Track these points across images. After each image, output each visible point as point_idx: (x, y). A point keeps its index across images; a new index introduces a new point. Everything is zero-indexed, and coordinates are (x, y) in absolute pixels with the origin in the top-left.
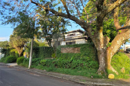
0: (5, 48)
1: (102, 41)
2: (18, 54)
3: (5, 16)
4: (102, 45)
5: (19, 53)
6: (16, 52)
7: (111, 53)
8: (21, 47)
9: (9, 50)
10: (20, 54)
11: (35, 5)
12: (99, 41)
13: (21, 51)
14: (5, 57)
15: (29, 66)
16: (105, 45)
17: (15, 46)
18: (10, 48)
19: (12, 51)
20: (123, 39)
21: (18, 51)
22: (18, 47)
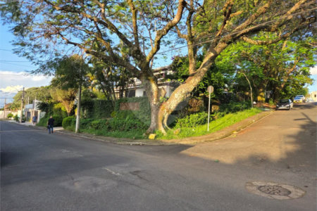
0: (46, 102)
1: (155, 94)
2: (66, 112)
3: (36, 61)
4: (155, 100)
5: (67, 109)
6: (62, 109)
7: (165, 110)
8: (69, 100)
9: (52, 104)
10: (69, 111)
11: (73, 45)
12: (152, 94)
13: (71, 107)
14: (46, 116)
15: (76, 129)
16: (158, 100)
17: (60, 99)
18: (53, 101)
19: (56, 106)
20: (183, 92)
21: (66, 107)
22: (65, 99)
